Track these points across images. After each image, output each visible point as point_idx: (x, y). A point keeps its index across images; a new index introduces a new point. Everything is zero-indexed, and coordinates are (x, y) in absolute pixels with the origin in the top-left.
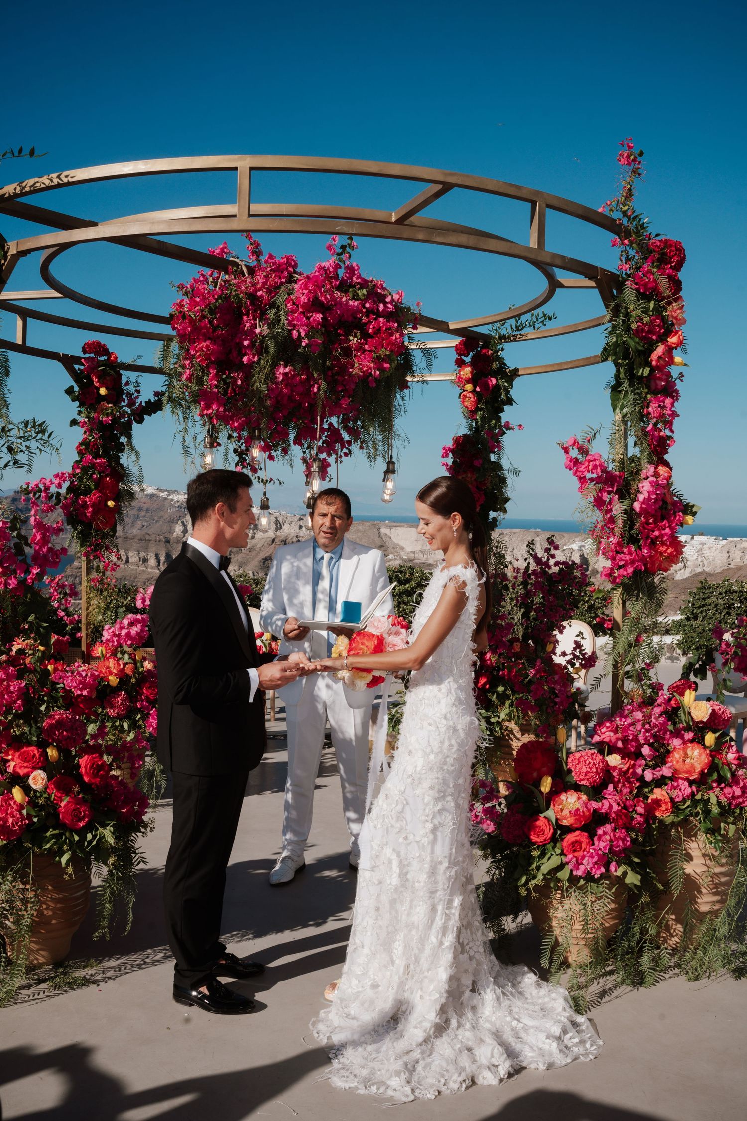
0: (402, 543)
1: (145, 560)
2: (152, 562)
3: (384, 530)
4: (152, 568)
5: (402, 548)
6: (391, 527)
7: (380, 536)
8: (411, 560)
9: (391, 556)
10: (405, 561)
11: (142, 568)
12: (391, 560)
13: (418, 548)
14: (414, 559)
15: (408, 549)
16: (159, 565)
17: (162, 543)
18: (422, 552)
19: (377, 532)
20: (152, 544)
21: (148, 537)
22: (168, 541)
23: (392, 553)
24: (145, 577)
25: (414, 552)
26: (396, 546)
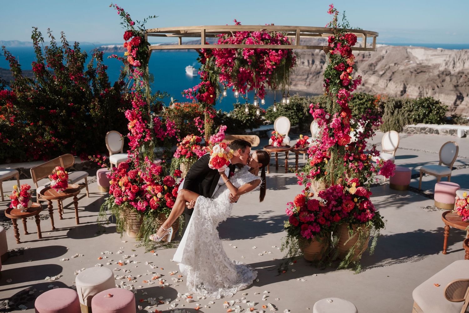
0: (417, 56)
1: (303, 63)
2: (306, 63)
3: (409, 50)
4: (306, 66)
5: (417, 58)
6: (412, 49)
7: (407, 52)
8: (420, 64)
9: (411, 62)
10: (418, 64)
11: (302, 66)
12: (411, 64)
13: (424, 58)
14: (422, 63)
15: (420, 58)
16: (309, 65)
17: (311, 56)
18: (426, 60)
19: (405, 51)
20: (306, 56)
21: (304, 53)
22: (313, 55)
23: (412, 60)
24: (303, 70)
25: (422, 60)
26: (414, 57)
